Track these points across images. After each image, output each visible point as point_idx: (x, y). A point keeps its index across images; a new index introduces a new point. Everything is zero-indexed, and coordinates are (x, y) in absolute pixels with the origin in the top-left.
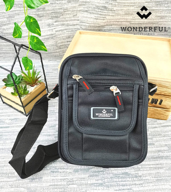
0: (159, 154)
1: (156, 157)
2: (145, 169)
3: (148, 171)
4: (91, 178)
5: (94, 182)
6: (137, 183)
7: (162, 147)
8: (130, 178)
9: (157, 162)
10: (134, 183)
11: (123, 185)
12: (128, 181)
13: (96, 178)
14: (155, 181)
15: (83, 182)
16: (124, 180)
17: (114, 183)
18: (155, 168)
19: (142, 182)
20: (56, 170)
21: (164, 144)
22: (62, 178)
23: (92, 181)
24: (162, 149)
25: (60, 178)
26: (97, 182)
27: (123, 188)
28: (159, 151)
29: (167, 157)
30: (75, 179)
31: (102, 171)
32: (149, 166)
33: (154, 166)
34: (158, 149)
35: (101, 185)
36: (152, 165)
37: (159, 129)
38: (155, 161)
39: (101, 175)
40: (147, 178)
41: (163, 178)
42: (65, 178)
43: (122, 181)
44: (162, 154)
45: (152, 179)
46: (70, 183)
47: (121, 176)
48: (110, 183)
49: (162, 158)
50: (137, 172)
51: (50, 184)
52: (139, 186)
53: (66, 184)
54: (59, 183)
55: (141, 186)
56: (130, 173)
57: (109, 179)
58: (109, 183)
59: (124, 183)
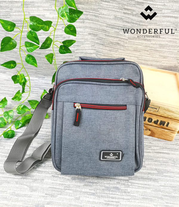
0: (148, 176)
1: (146, 178)
2: (134, 187)
3: (136, 189)
4: (85, 187)
5: (88, 191)
6: (125, 197)
7: (152, 170)
8: (120, 193)
9: (145, 183)
10: (122, 197)
11: (112, 198)
12: (117, 195)
13: (89, 188)
14: (141, 199)
15: (78, 189)
16: (114, 193)
17: (105, 195)
18: (143, 187)
19: (129, 197)
20: (56, 175)
21: (154, 168)
22: (60, 183)
23: (86, 189)
24: (152, 172)
25: (59, 182)
26: (90, 191)
27: (112, 200)
28: (149, 173)
29: (155, 179)
30: (72, 186)
31: (96, 183)
32: (138, 185)
33: (142, 186)
34: (149, 171)
35: (93, 194)
36: (141, 184)
37: (152, 154)
38: (144, 182)
39: (94, 186)
40: (134, 195)
41: (149, 197)
42: (63, 183)
43: (112, 194)
44: (151, 176)
45: (139, 196)
46: (67, 188)
47: (112, 189)
48: (102, 194)
49: (150, 179)
50: (126, 189)
51: (49, 186)
52: (126, 201)
53: (63, 188)
54: (57, 187)
55: (128, 200)
56: (120, 188)
57: (100, 191)
58: (100, 194)
59: (114, 196)
